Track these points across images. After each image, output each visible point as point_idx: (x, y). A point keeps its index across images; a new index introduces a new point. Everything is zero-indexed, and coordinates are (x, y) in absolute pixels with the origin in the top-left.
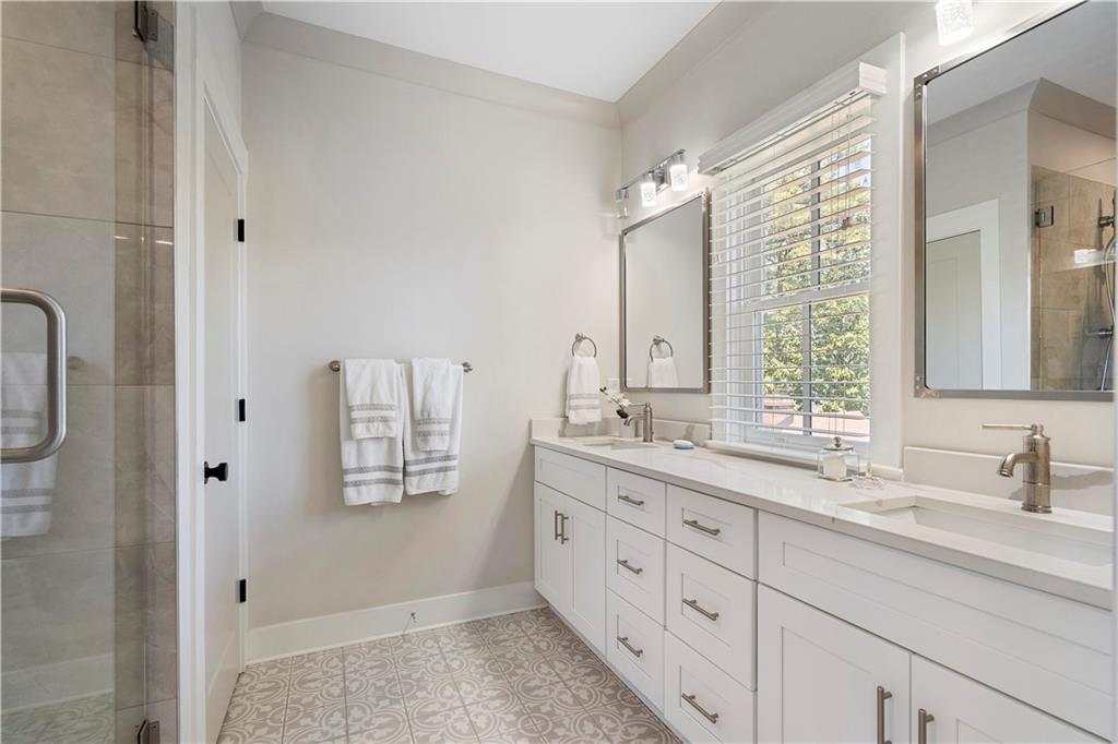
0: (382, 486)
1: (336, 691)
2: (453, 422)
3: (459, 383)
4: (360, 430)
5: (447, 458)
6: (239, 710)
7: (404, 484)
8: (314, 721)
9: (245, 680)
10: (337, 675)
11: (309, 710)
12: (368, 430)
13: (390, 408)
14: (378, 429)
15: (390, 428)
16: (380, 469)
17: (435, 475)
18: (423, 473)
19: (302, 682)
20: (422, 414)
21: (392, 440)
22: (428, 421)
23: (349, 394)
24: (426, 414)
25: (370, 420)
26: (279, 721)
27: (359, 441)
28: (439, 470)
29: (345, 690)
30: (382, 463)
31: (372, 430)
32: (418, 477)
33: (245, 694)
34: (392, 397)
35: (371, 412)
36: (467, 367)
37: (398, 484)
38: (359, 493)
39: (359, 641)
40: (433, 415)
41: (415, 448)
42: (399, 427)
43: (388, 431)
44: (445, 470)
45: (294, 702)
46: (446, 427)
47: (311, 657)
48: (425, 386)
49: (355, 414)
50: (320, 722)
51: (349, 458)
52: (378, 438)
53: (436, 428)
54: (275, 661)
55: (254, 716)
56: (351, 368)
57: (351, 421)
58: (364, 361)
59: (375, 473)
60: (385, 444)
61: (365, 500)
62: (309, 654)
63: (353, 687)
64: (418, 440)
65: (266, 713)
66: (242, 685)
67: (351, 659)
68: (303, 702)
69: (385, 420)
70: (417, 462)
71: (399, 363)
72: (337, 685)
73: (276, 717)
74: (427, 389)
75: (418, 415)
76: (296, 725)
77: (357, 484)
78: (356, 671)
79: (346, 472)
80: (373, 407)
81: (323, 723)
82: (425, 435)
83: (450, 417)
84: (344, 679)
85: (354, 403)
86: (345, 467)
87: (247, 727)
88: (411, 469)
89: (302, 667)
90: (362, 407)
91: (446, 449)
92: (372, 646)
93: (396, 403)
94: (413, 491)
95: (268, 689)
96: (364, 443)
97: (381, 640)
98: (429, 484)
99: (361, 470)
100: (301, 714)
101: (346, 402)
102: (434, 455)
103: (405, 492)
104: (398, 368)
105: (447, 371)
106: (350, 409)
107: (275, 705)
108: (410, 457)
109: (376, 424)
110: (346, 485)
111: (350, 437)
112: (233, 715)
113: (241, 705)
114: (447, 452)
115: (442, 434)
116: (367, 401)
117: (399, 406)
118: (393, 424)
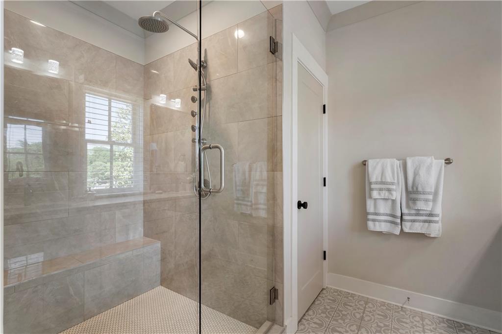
0: (389, 224)
1: (358, 316)
2: (436, 194)
3: (441, 170)
4: (375, 194)
5: (431, 215)
6: (319, 302)
7: (401, 225)
8: (344, 324)
9: (324, 292)
10: (361, 309)
11: (344, 317)
12: (380, 194)
13: (392, 184)
14: (385, 194)
15: (392, 194)
16: (387, 215)
17: (422, 224)
18: (414, 221)
19: (345, 304)
20: (413, 188)
21: (394, 201)
22: (417, 192)
23: (370, 176)
24: (415, 188)
25: (381, 190)
26: (331, 315)
27: (375, 199)
28: (425, 221)
29: (362, 318)
30: (388, 212)
31: (381, 194)
32: (410, 223)
33: (323, 297)
34: (394, 179)
35: (381, 185)
36: (448, 161)
37: (398, 225)
38: (375, 225)
39: (377, 299)
40: (420, 189)
41: (408, 207)
42: (398, 194)
43: (390, 196)
44: (430, 222)
45: (339, 310)
46: (431, 197)
47: (353, 296)
48: (415, 173)
49: (373, 186)
50: (346, 325)
51: (370, 207)
52: (386, 199)
53: (422, 196)
54: (338, 290)
55: (323, 308)
56: (371, 163)
57: (371, 190)
58: (378, 160)
59: (384, 217)
60: (390, 202)
61: (378, 229)
62: (352, 294)
63: (366, 318)
64: (410, 203)
65: (328, 309)
66: (323, 293)
67: (370, 305)
68: (343, 313)
69: (389, 190)
70: (410, 215)
71: (398, 160)
72: (359, 313)
73: (331, 313)
74: (416, 174)
75: (410, 189)
76: (337, 320)
77: (374, 220)
78: (370, 312)
79: (368, 214)
80: (382, 183)
81: (348, 327)
82: (414, 200)
83: (433, 191)
84: (364, 313)
85: (372, 181)
86: (368, 211)
87: (319, 310)
88: (405, 217)
89: (347, 298)
90: (376, 183)
91: (430, 210)
92: (383, 304)
93: (396, 181)
94: (406, 230)
95: (331, 300)
96: (378, 201)
97: (389, 304)
98: (418, 228)
99: (376, 214)
100: (340, 317)
101: (369, 180)
102: (421, 212)
103: (402, 229)
104: (397, 163)
105: (431, 164)
106: (370, 183)
107: (331, 308)
108: (405, 211)
109: (384, 192)
110: (368, 220)
111: (370, 197)
112: (316, 303)
113: (320, 300)
114: (431, 211)
115: (427, 200)
116: (379, 180)
117: (398, 183)
118: (394, 193)
